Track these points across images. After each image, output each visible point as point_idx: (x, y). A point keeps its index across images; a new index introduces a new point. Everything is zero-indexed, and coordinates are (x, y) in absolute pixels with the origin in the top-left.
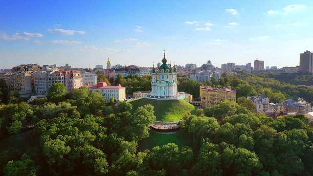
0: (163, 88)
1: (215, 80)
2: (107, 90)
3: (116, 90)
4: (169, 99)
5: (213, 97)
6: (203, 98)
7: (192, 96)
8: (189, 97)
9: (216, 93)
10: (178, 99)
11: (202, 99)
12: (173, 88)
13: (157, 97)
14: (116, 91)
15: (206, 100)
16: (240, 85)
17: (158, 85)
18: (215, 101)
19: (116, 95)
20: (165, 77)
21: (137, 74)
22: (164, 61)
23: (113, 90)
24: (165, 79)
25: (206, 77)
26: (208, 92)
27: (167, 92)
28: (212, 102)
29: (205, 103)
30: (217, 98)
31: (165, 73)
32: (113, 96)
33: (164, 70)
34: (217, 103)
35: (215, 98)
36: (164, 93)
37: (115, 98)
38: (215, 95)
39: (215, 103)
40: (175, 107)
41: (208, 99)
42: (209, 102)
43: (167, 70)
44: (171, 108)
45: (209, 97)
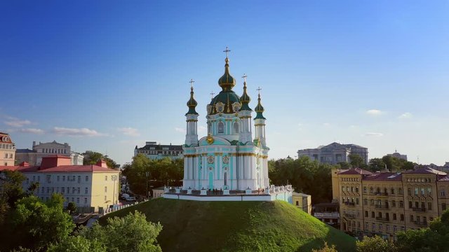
0: (219, 161)
2: (61, 176)
3: (83, 176)
4: (238, 199)
5: (383, 198)
6: (347, 203)
7: (309, 198)
8: (305, 199)
9: (396, 185)
10: (273, 198)
11: (342, 207)
12: (255, 165)
13: (196, 193)
14: (83, 179)
15: (359, 208)
17: (204, 150)
18: (392, 211)
19: (83, 192)
20: (229, 127)
22: (226, 82)
23: (77, 175)
24: (229, 134)
25: (337, 155)
26: (364, 182)
27: (235, 177)
28: (380, 214)
29: (353, 217)
30: (397, 199)
31: (226, 115)
32: (76, 192)
33: (226, 107)
34: (398, 217)
35: (390, 199)
36: (222, 177)
37: (78, 201)
38: (389, 191)
39: (391, 217)
40: (260, 228)
41: (366, 203)
42: (370, 214)
43: (234, 105)
44: (247, 233)
45: (368, 197)
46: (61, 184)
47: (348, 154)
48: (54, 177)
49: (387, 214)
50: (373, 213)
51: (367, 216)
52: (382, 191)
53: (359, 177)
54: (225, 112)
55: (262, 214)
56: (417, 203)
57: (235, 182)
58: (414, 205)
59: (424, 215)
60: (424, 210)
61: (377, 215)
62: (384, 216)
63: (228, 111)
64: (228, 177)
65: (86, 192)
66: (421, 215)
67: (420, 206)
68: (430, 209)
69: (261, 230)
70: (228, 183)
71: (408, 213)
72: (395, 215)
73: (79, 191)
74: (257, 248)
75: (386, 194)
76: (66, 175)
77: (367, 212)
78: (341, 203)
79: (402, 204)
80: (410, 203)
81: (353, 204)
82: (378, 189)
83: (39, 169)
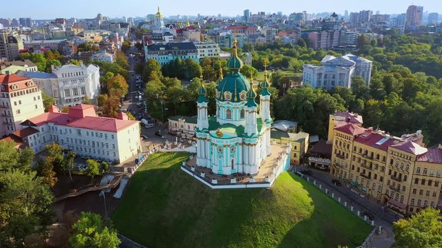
0: (227, 151)
1: (362, 83)
3: (109, 134)
5: (369, 160)
6: (338, 155)
7: (307, 137)
9: (382, 153)
11: (334, 156)
14: (109, 137)
15: (348, 161)
16: (420, 95)
17: (214, 140)
18: (374, 172)
19: (111, 147)
20: (236, 114)
21: (190, 55)
23: (104, 133)
24: (236, 121)
25: (340, 74)
26: (355, 142)
27: (241, 162)
28: (364, 171)
29: (342, 167)
30: (380, 164)
31: (234, 104)
32: (105, 147)
33: (233, 96)
34: (378, 178)
35: (375, 162)
36: (230, 164)
37: (108, 154)
38: (375, 156)
39: (372, 176)
40: (260, 218)
41: (354, 160)
42: (356, 168)
43: (241, 94)
44: (249, 224)
45: (357, 156)
46: (91, 138)
47: (351, 72)
48: (83, 131)
49: (370, 173)
50: (359, 169)
51: (353, 169)
52: (369, 155)
53: (352, 137)
54: (233, 101)
55: (262, 203)
56: (396, 173)
57: (241, 167)
58: (393, 173)
59: (399, 183)
60: (399, 180)
61: (361, 171)
62: (367, 174)
63: (236, 99)
64: (235, 163)
65: (114, 147)
66: (397, 183)
67: (397, 176)
68: (405, 180)
69: (261, 220)
70: (235, 167)
71: (387, 177)
72: (376, 175)
73: (107, 146)
74: (256, 238)
75: (372, 158)
76: (94, 132)
77: (353, 166)
78: (333, 153)
79: (383, 169)
80: (390, 171)
81: (342, 157)
82: (367, 152)
83: (68, 121)
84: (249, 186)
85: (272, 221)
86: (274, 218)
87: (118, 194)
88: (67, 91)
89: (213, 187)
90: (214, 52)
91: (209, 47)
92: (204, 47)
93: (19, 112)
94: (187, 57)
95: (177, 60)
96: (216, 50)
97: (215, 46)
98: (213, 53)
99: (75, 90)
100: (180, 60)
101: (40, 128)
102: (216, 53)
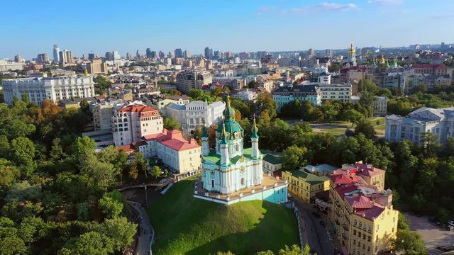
10: (229, 203)
14: (176, 154)
21: (309, 98)
37: (175, 165)
46: (169, 153)
53: (334, 185)
55: (216, 214)
57: (218, 187)
61: (335, 217)
64: (215, 183)
65: (178, 161)
66: (345, 231)
67: (346, 225)
70: (214, 186)
73: (175, 160)
75: (340, 206)
78: (329, 197)
79: (343, 217)
83: (163, 141)
84: (215, 201)
85: (215, 227)
86: (218, 226)
87: (163, 192)
88: (192, 120)
89: (195, 196)
90: (345, 94)
91: (342, 90)
92: (336, 90)
93: (145, 130)
94: (307, 99)
95: (295, 100)
96: (348, 93)
97: (348, 89)
98: (344, 96)
99: (197, 119)
100: (298, 101)
101: (148, 142)
102: (347, 95)
